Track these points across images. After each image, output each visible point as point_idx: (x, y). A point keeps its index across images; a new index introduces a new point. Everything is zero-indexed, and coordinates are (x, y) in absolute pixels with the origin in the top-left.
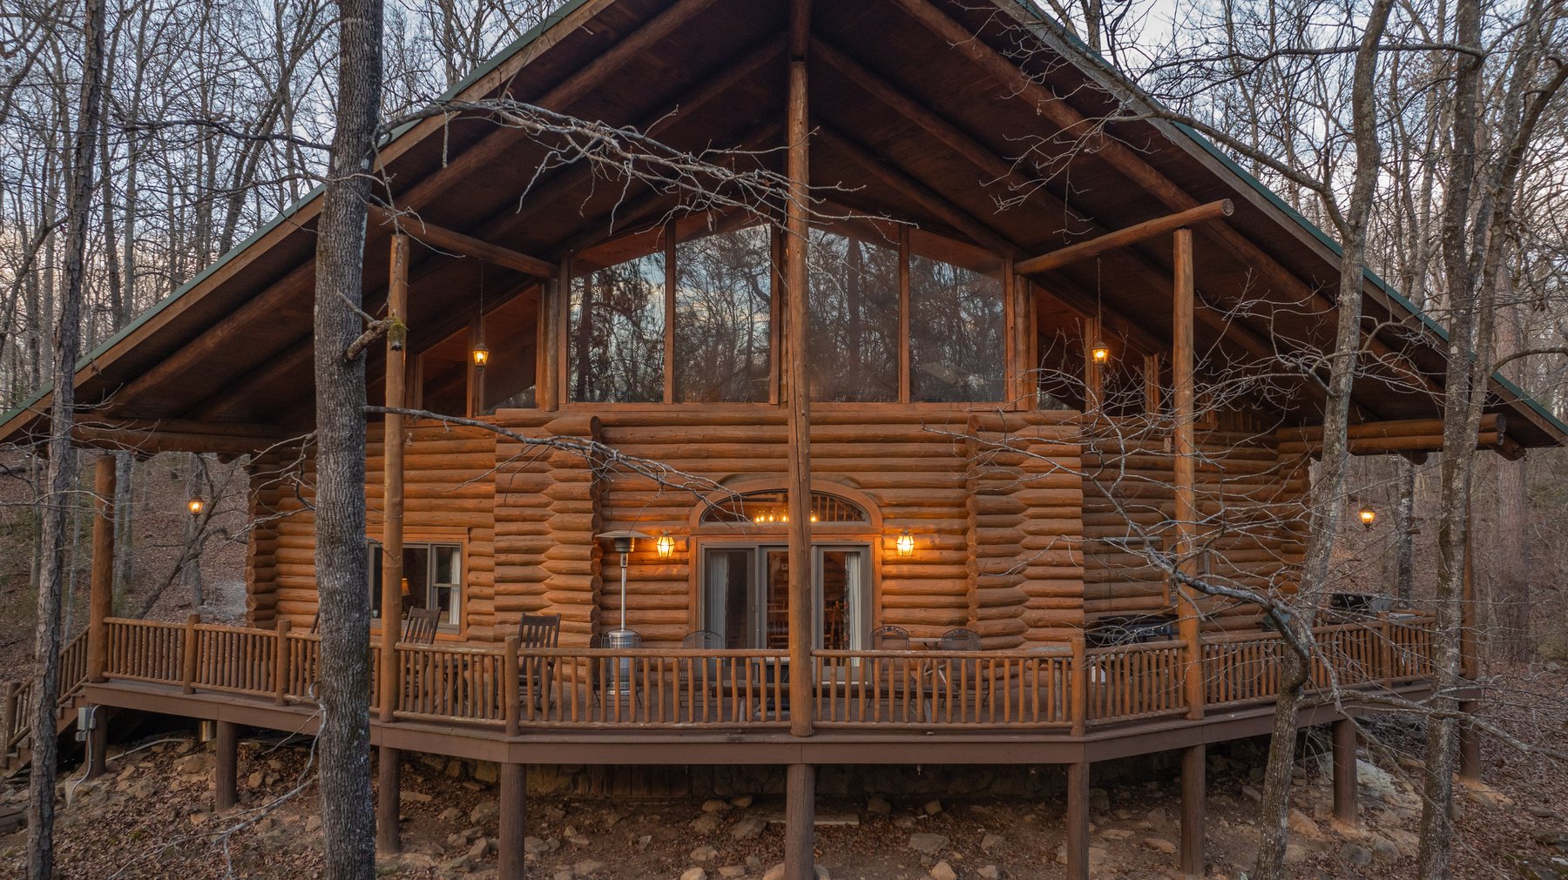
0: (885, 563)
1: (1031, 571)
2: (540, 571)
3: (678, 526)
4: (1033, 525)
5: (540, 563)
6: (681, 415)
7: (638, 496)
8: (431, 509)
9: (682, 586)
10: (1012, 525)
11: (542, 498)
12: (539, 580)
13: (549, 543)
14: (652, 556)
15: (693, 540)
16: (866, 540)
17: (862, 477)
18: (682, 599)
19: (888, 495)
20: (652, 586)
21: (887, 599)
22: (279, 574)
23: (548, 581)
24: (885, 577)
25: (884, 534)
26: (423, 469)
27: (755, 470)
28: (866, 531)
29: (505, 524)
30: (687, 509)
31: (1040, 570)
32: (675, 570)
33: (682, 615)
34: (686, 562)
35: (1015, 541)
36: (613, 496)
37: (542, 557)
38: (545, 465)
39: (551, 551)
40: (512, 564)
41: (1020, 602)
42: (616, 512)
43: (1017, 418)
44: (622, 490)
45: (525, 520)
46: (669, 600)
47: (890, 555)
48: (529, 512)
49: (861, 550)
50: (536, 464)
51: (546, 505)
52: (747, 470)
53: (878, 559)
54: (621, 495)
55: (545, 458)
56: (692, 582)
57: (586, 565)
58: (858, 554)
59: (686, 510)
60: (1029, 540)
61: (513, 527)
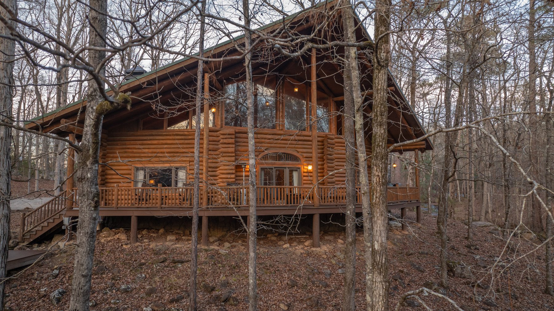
0: (304, 172)
1: (336, 175)
2: (217, 173)
4: (337, 163)
5: (217, 171)
8: (174, 156)
10: (332, 163)
11: (217, 152)
13: (220, 165)
15: (258, 165)
16: (299, 166)
17: (299, 150)
19: (305, 155)
21: (305, 182)
22: (107, 179)
24: (304, 176)
25: (304, 165)
27: (273, 147)
28: (299, 164)
31: (338, 175)
35: (333, 167)
36: (239, 153)
38: (219, 143)
39: (220, 168)
41: (334, 183)
43: (333, 137)
47: (305, 170)
49: (298, 169)
51: (219, 155)
52: (271, 147)
53: (302, 172)
58: (296, 170)
60: (336, 167)
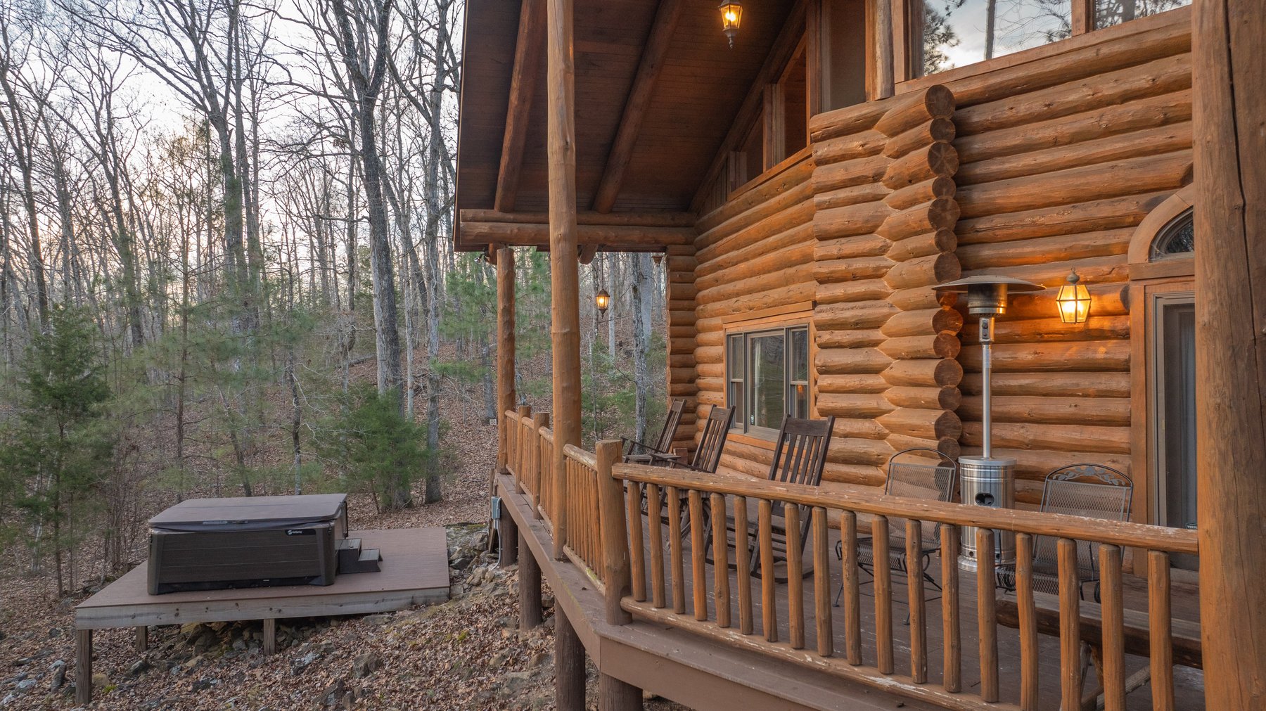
2: (878, 355)
3: (1103, 266)
5: (875, 344)
6: (1105, 50)
7: (1027, 217)
9: (1118, 382)
11: (876, 240)
12: (875, 371)
13: (886, 310)
14: (1055, 325)
15: (1136, 292)
18: (1117, 407)
20: (1059, 381)
23: (886, 371)
26: (780, 231)
29: (830, 286)
30: (1125, 231)
32: (1101, 351)
33: (1119, 436)
34: (1125, 335)
36: (982, 224)
37: (878, 334)
38: (881, 187)
39: (890, 322)
40: (840, 346)
42: (987, 252)
44: (1000, 210)
45: (855, 277)
46: (1092, 407)
48: (859, 265)
50: (866, 189)
51: (882, 251)
54: (998, 220)
55: (877, 178)
56: (1138, 373)
57: (927, 342)
59: (1123, 234)
61: (838, 290)
